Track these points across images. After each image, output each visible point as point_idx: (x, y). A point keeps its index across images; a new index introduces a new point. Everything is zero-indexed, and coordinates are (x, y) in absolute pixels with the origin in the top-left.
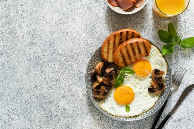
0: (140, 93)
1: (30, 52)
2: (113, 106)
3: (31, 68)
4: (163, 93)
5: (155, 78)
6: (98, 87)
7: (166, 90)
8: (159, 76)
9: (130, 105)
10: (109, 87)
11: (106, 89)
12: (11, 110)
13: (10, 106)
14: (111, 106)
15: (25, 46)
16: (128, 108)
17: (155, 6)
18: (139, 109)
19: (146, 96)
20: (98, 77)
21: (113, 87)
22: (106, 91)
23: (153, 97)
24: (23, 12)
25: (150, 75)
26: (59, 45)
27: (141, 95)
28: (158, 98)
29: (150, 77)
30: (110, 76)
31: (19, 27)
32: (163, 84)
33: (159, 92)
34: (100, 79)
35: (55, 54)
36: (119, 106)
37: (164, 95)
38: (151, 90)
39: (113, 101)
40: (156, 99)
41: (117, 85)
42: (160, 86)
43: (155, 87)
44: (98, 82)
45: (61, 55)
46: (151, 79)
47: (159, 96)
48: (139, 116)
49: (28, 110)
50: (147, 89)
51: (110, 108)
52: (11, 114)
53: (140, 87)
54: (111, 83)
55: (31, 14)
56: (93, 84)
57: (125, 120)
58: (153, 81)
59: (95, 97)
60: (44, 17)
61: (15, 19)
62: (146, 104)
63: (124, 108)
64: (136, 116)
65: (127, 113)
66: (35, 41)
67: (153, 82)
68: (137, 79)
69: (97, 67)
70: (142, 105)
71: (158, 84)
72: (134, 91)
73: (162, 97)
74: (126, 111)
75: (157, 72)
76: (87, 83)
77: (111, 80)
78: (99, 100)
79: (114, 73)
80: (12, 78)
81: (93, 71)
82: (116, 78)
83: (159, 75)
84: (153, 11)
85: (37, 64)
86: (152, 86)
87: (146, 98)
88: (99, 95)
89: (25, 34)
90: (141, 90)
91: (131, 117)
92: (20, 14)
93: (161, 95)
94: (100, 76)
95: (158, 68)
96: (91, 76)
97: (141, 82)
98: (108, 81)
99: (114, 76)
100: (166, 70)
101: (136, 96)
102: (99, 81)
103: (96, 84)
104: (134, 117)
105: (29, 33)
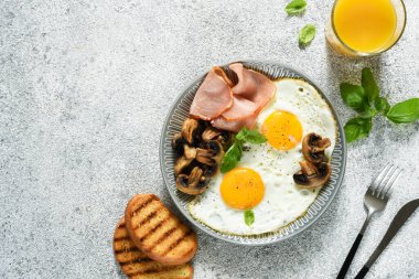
0: (277, 185)
1: (64, 136)
2: (218, 211)
3: (66, 171)
4: (326, 185)
5: (310, 153)
6: (186, 170)
7: (332, 178)
8: (317, 149)
9: (254, 211)
10: (210, 169)
11: (203, 175)
12: (25, 262)
13: (23, 254)
14: (212, 210)
15: (52, 124)
16: (249, 216)
17: (332, 32)
18: (273, 218)
19: (290, 192)
20: (186, 147)
21: (219, 171)
22: (203, 178)
23: (305, 194)
24: (48, 49)
25: (300, 146)
26: (126, 120)
27: (278, 189)
28: (315, 195)
29: (300, 151)
30: (213, 148)
31: (39, 82)
32: (326, 166)
33: (318, 184)
34: (191, 153)
35: (117, 140)
36: (230, 212)
37: (328, 190)
38: (300, 179)
39: (219, 202)
40: (311, 198)
41: (228, 167)
42: (320, 170)
43: (310, 173)
44: (186, 159)
45: (130, 140)
46: (301, 155)
47: (317, 192)
48: (273, 233)
49: (63, 261)
50: (291, 177)
51: (211, 216)
52: (24, 270)
53: (277, 171)
54: (214, 161)
55: (64, 53)
56: (175, 163)
57: (243, 243)
58: (306, 158)
59: (179, 192)
60: (92, 60)
61: (30, 65)
62: (290, 209)
63: (241, 216)
64: (267, 234)
65: (247, 227)
66: (73, 112)
67: (304, 162)
68: (270, 155)
69: (185, 127)
70: (281, 211)
71: (317, 165)
72: (265, 180)
73: (325, 194)
74: (247, 222)
75: (314, 139)
76: (162, 161)
77: (215, 155)
78: (188, 198)
79: (220, 141)
80: (25, 193)
81: (177, 135)
82: (226, 151)
83: (318, 146)
84: (328, 42)
85: (79, 161)
86: (303, 170)
87: (289, 196)
88: (187, 186)
89: (52, 97)
90: (279, 179)
91: (255, 236)
92: (41, 53)
93: (323, 190)
94: (191, 146)
95: (317, 131)
96: (172, 145)
97: (280, 162)
98: (208, 157)
99: (221, 147)
100: (334, 137)
101: (267, 192)
102: (189, 157)
103: (183, 163)
104: (261, 236)
105: (61, 94)
